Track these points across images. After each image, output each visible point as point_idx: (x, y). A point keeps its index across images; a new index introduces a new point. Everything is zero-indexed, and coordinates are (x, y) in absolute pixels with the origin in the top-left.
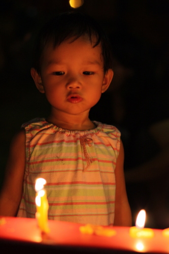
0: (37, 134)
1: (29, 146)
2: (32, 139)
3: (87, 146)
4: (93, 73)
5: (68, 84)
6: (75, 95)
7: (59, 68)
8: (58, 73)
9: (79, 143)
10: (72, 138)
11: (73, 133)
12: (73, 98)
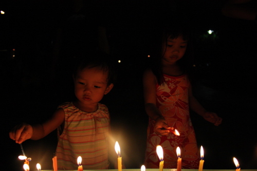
0: (71, 115)
1: (67, 121)
2: (69, 117)
3: (98, 122)
4: (99, 87)
5: (85, 91)
6: (87, 97)
7: (82, 81)
8: (82, 84)
9: (93, 120)
10: (90, 117)
11: (90, 114)
12: (86, 98)
